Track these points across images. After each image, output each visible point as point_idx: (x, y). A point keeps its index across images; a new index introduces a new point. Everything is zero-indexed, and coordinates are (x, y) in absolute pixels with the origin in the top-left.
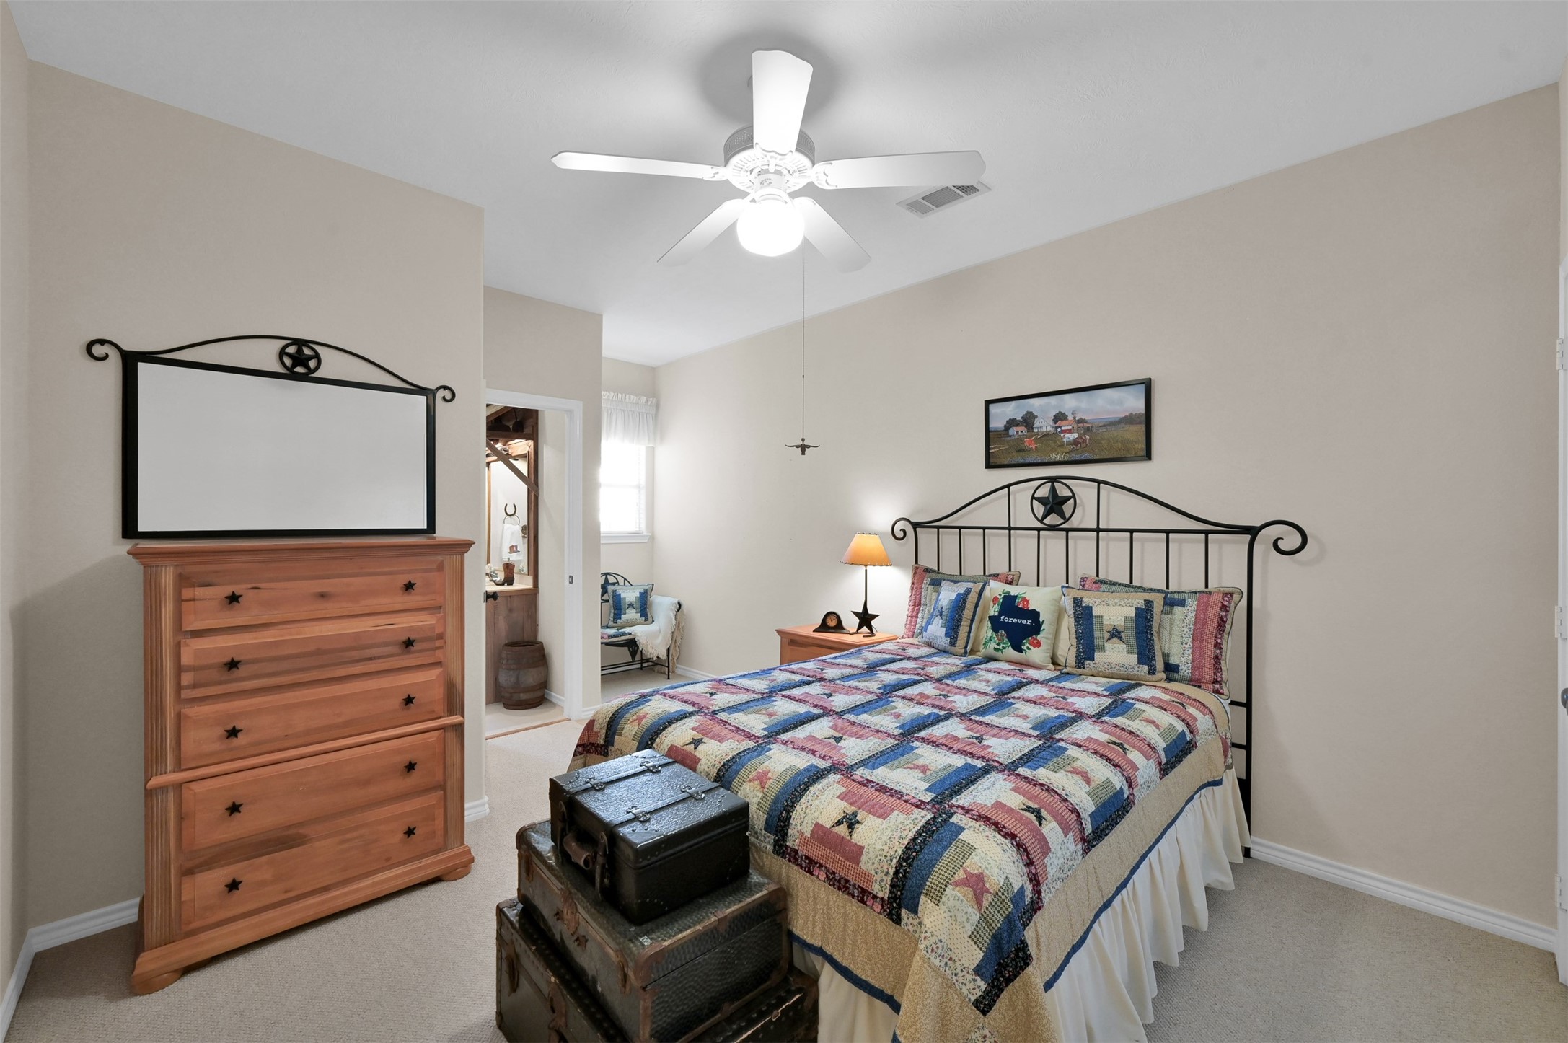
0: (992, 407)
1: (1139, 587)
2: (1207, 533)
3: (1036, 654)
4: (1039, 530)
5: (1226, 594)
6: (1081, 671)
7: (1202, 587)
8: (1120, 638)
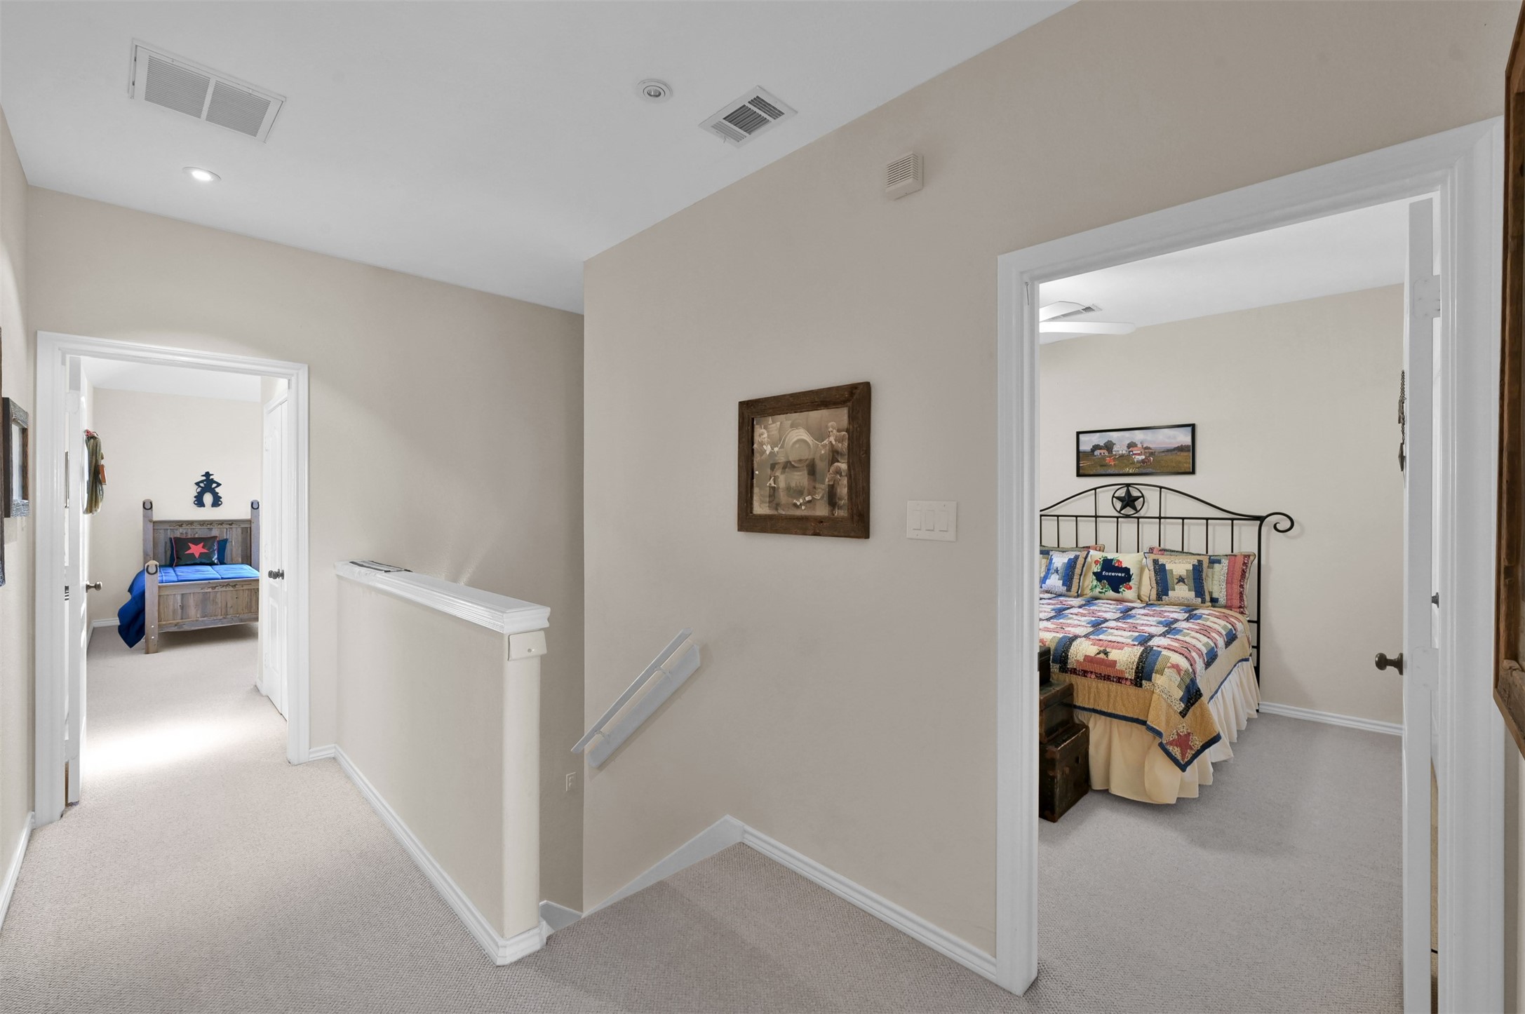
0: (1081, 436)
1: (1188, 553)
2: (1232, 520)
3: (1128, 594)
4: (1118, 518)
5: (1245, 556)
6: (1159, 602)
7: (1230, 553)
8: (1184, 582)
